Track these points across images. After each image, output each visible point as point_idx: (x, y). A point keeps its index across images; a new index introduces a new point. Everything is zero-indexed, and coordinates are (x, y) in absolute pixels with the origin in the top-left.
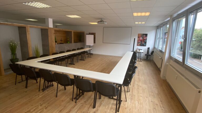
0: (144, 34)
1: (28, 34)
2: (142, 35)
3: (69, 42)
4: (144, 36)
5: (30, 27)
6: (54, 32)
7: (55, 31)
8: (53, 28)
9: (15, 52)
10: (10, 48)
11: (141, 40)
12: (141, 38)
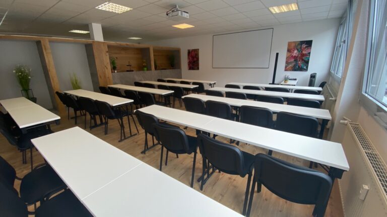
0: (302, 42)
2: (299, 44)
3: (146, 69)
4: (304, 46)
7: (109, 47)
8: (103, 43)
11: (295, 58)
12: (295, 53)
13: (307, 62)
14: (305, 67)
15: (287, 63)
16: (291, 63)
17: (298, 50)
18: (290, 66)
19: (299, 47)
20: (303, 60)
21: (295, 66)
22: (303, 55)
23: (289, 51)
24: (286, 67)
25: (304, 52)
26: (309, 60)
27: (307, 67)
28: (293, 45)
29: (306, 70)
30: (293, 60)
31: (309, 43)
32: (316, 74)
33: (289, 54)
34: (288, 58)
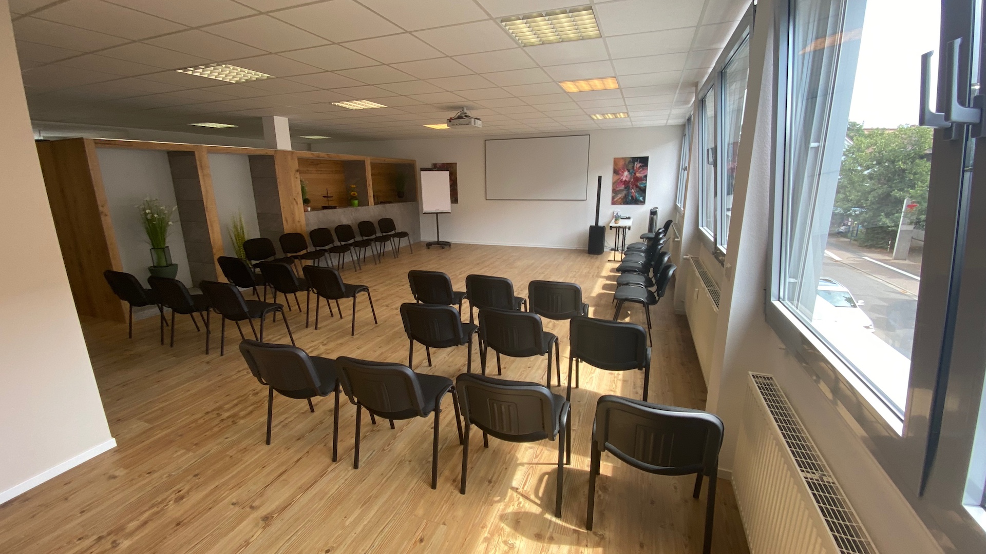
0: (634, 160)
1: (204, 176)
2: (629, 162)
3: (356, 202)
4: (637, 165)
5: (210, 151)
6: (297, 168)
7: (302, 161)
8: (292, 153)
9: (164, 244)
10: (147, 228)
11: (626, 183)
12: (626, 176)
13: (643, 191)
14: (641, 199)
15: (615, 192)
16: (620, 191)
17: (629, 171)
18: (620, 196)
19: (630, 166)
20: (637, 187)
21: (626, 196)
22: (637, 179)
23: (616, 172)
24: (613, 198)
25: (638, 175)
26: (645, 187)
27: (644, 198)
28: (621, 163)
29: (643, 202)
30: (622, 187)
31: (644, 161)
32: (657, 208)
33: (617, 177)
34: (615, 184)
